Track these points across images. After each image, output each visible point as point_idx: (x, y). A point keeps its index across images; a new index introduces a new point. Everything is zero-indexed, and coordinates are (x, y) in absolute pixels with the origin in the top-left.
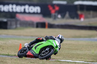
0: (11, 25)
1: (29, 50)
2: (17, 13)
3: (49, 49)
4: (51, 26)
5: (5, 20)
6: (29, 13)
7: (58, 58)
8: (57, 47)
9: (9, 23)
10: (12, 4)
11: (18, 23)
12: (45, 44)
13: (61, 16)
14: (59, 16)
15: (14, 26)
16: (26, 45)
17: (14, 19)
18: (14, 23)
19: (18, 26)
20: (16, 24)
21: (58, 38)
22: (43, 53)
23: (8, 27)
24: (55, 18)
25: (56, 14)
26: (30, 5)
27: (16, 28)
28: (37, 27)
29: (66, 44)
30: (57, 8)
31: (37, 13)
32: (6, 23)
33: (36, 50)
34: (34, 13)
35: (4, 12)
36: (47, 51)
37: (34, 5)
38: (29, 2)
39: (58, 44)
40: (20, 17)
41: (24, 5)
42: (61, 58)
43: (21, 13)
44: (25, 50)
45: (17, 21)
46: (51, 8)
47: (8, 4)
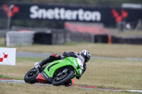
0: (57, 39)
1: (40, 72)
2: (66, 20)
3: (67, 70)
4: (116, 41)
5: (49, 31)
6: (84, 21)
7: (126, 87)
8: (78, 67)
9: (54, 36)
10: (60, 8)
11: (68, 35)
12: (62, 63)
13: (131, 25)
14: (128, 26)
15: (62, 41)
16: (36, 65)
17: (61, 30)
18: (61, 36)
19: (68, 40)
20: (65, 38)
21: (82, 55)
22: (59, 77)
23: (53, 41)
24: (122, 28)
25: (124, 23)
26: (85, 10)
27: (65, 43)
28: (96, 41)
29: (138, 67)
30: (125, 14)
31: (96, 22)
32: (50, 36)
33: (49, 72)
34: (91, 21)
35: (47, 19)
36: (64, 74)
37: (92, 10)
38: (83, 5)
39: (81, 64)
40: (70, 26)
41: (77, 9)
42: (130, 87)
43: (72, 21)
44: (35, 72)
45: (66, 32)
46: (116, 14)
47: (53, 8)
